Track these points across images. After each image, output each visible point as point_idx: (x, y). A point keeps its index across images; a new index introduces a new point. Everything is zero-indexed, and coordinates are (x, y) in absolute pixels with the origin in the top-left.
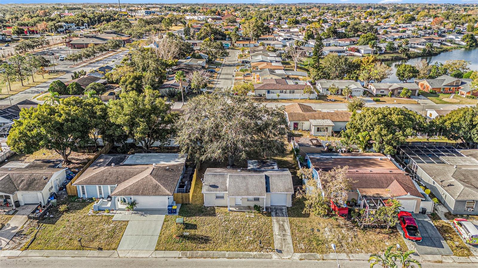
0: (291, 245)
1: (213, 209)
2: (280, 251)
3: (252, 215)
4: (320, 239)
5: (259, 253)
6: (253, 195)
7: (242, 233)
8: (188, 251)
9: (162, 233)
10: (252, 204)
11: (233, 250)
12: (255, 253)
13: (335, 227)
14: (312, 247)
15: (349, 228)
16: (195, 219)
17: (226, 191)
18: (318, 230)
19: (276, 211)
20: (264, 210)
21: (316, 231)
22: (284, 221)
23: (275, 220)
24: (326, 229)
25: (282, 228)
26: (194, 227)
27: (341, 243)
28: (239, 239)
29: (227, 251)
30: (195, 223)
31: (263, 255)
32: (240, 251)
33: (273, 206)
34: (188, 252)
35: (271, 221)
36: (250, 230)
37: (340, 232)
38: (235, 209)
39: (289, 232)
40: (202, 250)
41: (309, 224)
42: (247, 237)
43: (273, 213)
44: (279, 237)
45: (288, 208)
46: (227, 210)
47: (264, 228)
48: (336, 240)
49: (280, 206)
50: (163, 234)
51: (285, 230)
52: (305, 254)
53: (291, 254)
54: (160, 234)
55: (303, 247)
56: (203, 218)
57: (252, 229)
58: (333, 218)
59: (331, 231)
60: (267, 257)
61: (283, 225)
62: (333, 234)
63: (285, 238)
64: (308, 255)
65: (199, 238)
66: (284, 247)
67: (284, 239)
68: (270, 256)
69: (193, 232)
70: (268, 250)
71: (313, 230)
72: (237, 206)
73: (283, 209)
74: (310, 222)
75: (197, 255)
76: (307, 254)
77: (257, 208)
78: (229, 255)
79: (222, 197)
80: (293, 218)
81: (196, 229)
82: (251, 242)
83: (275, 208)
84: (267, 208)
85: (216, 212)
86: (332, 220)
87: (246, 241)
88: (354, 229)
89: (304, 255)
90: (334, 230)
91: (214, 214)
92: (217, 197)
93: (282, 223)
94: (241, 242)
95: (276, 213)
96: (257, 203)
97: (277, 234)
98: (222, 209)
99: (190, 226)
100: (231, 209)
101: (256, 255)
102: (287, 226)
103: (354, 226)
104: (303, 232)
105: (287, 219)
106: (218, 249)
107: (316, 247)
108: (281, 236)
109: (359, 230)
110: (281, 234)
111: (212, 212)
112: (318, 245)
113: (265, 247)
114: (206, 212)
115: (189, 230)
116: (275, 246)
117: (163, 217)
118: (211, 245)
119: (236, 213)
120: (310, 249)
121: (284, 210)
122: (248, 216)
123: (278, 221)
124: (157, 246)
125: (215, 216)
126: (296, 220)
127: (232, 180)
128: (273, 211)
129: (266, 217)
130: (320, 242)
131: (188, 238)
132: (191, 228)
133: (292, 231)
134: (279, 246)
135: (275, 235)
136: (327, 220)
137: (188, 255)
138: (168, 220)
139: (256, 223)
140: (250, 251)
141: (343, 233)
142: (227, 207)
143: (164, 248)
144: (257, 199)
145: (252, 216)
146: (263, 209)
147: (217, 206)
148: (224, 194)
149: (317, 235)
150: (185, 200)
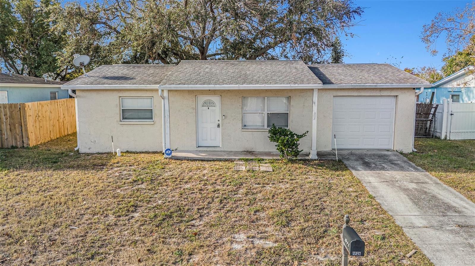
3: (265, 167)
7: (211, 218)
19: (362, 159)
20: (313, 156)
23: (371, 179)
28: (187, 246)
33: (341, 150)
35: (356, 182)
36: (256, 207)
42: (241, 237)
43: (353, 163)
45: (401, 154)
46: (161, 157)
49: (368, 150)
57: (269, 204)
72: (201, 149)
73: (386, 155)
79: (148, 115)
83: (352, 154)
84: (321, 154)
85: (113, 162)
97: (418, 222)
100: (177, 154)
123: (389, 182)
125: (100, 170)
128: (347, 159)
145: (263, 169)
147: (127, 152)
150: (9, 130)
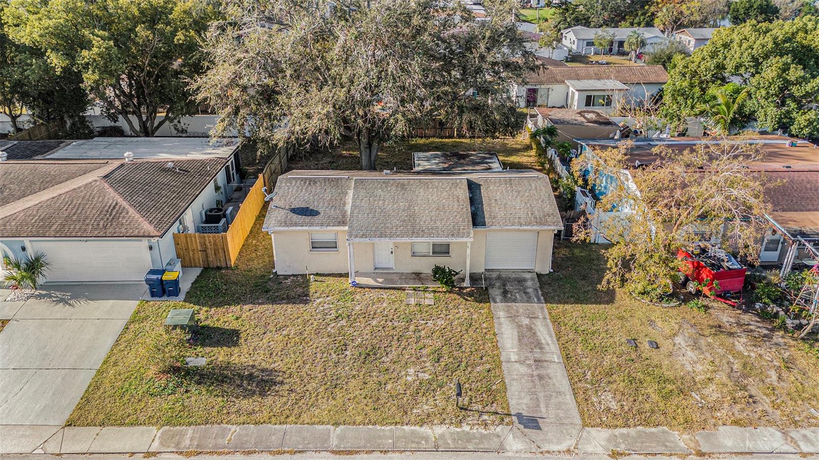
0: (569, 398)
1: (302, 281)
2: (531, 423)
3: (428, 299)
4: (669, 374)
5: (453, 429)
6: (429, 235)
7: (393, 355)
8: (190, 424)
9: (113, 359)
10: (426, 266)
11: (359, 419)
12: (440, 430)
13: (707, 332)
14: (647, 406)
15: (756, 334)
16: (237, 315)
17: (343, 223)
18: (651, 343)
19: (504, 285)
20: (467, 283)
21: (645, 346)
22: (533, 317)
23: (502, 314)
24: (679, 340)
25: (528, 339)
26: (229, 338)
27: (744, 388)
28: (382, 379)
29: (336, 424)
30: (234, 325)
31: (469, 438)
32: (383, 422)
33: (493, 270)
34: (190, 431)
35: (491, 317)
36: (421, 344)
37: (731, 350)
38: (370, 282)
39: (553, 351)
40: (242, 419)
41: (619, 323)
42: (411, 371)
43: (495, 292)
44: (523, 369)
45: (539, 276)
46: (347, 284)
47: (467, 341)
48: (721, 377)
49: (514, 271)
50: (115, 364)
51: (539, 345)
52: (625, 431)
53: (574, 432)
54: (105, 362)
55: (614, 405)
56: (266, 309)
57: (428, 342)
58: (692, 303)
59: (696, 346)
60: (485, 445)
61: (530, 329)
62: (710, 358)
63: (542, 372)
64: (639, 435)
65: (241, 377)
66: (542, 406)
67: (541, 377)
68: (494, 443)
69: (221, 355)
70: (485, 417)
71: (634, 343)
72: (377, 271)
73: (525, 280)
74: (621, 318)
75: (220, 441)
76: (632, 431)
77: (444, 276)
78: (341, 438)
79: (333, 246)
80: (561, 306)
81: (236, 344)
82: (423, 389)
83: (499, 278)
84: (474, 278)
85: (312, 290)
86: (692, 310)
87: (407, 386)
88: (775, 340)
89: (625, 437)
90: (709, 345)
91: (303, 298)
92: (315, 246)
93: (526, 321)
94: (389, 387)
95: (505, 293)
96: (441, 261)
97: (514, 357)
98: (331, 280)
99: (216, 337)
100: (359, 280)
101: (442, 436)
102: (545, 333)
103: (773, 330)
104: (605, 350)
105: (542, 310)
106: (304, 416)
107: (661, 404)
108: (529, 366)
109: (793, 343)
110: (527, 358)
111: (300, 290)
112: (666, 397)
113: (476, 407)
114: (278, 290)
115: (208, 349)
116: (513, 402)
117: (131, 306)
118: (280, 402)
119: (374, 294)
120: (640, 412)
121: (529, 283)
122: (412, 301)
123: (513, 317)
124: (80, 408)
125: (306, 302)
126: (574, 312)
127: (362, 193)
128: (493, 286)
129: (472, 304)
130: (670, 387)
131: (202, 376)
132: (218, 344)
133: (564, 348)
134: (526, 400)
135: (508, 361)
136: (675, 312)
137: (188, 442)
138: (146, 318)
139: (440, 322)
140: (422, 423)
141: (740, 353)
142: (346, 275)
143: (101, 417)
144: (442, 250)
145: (427, 302)
146: (463, 280)
147: (317, 274)
148: (336, 233)
149: (655, 362)
150: (213, 254)
